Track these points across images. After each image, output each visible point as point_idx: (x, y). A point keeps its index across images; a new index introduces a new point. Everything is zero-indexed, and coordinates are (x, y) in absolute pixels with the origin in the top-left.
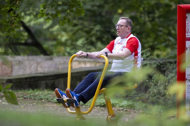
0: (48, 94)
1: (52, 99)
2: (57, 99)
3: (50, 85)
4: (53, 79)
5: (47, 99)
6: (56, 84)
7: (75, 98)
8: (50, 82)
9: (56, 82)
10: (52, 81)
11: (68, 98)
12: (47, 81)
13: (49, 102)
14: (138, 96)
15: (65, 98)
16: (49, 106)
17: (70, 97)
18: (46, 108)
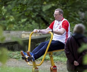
0: (11, 53)
1: (13, 56)
2: (22, 57)
3: (10, 48)
4: (12, 44)
5: (10, 56)
6: (13, 47)
7: (33, 56)
8: (10, 46)
9: (14, 46)
10: (11, 46)
11: (28, 57)
12: (8, 46)
13: (11, 58)
14: (62, 54)
15: (27, 57)
16: (11, 60)
17: (30, 56)
18: (10, 62)
